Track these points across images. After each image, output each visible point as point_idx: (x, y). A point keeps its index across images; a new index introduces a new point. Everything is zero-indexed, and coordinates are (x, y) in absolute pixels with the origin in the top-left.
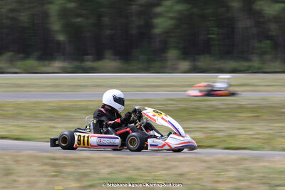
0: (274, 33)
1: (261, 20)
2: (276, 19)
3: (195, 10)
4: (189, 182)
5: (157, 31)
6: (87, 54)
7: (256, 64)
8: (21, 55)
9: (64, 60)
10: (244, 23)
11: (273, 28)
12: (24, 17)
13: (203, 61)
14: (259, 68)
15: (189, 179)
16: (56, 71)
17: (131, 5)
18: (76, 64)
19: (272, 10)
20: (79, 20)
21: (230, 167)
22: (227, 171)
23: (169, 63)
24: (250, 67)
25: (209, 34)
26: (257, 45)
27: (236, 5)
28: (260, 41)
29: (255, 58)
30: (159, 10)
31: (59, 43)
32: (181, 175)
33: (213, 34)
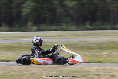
0: (72, 14)
1: (67, 8)
2: (73, 8)
3: (39, 5)
4: (37, 77)
7: (65, 27)
10: (59, 10)
11: (72, 12)
13: (43, 26)
14: (66, 29)
15: (37, 75)
19: (71, 4)
21: (54, 70)
22: (52, 71)
24: (62, 28)
25: (45, 15)
26: (65, 19)
27: (56, 2)
28: (66, 17)
29: (64, 24)
32: (33, 73)
33: (47, 15)
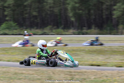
5: (114, 17)
6: (85, 27)
8: (55, 27)
9: (74, 29)
12: (56, 10)
16: (71, 34)
17: (103, 5)
18: (79, 31)
20: (81, 11)
23: (120, 31)
30: (115, 7)
31: (72, 22)
